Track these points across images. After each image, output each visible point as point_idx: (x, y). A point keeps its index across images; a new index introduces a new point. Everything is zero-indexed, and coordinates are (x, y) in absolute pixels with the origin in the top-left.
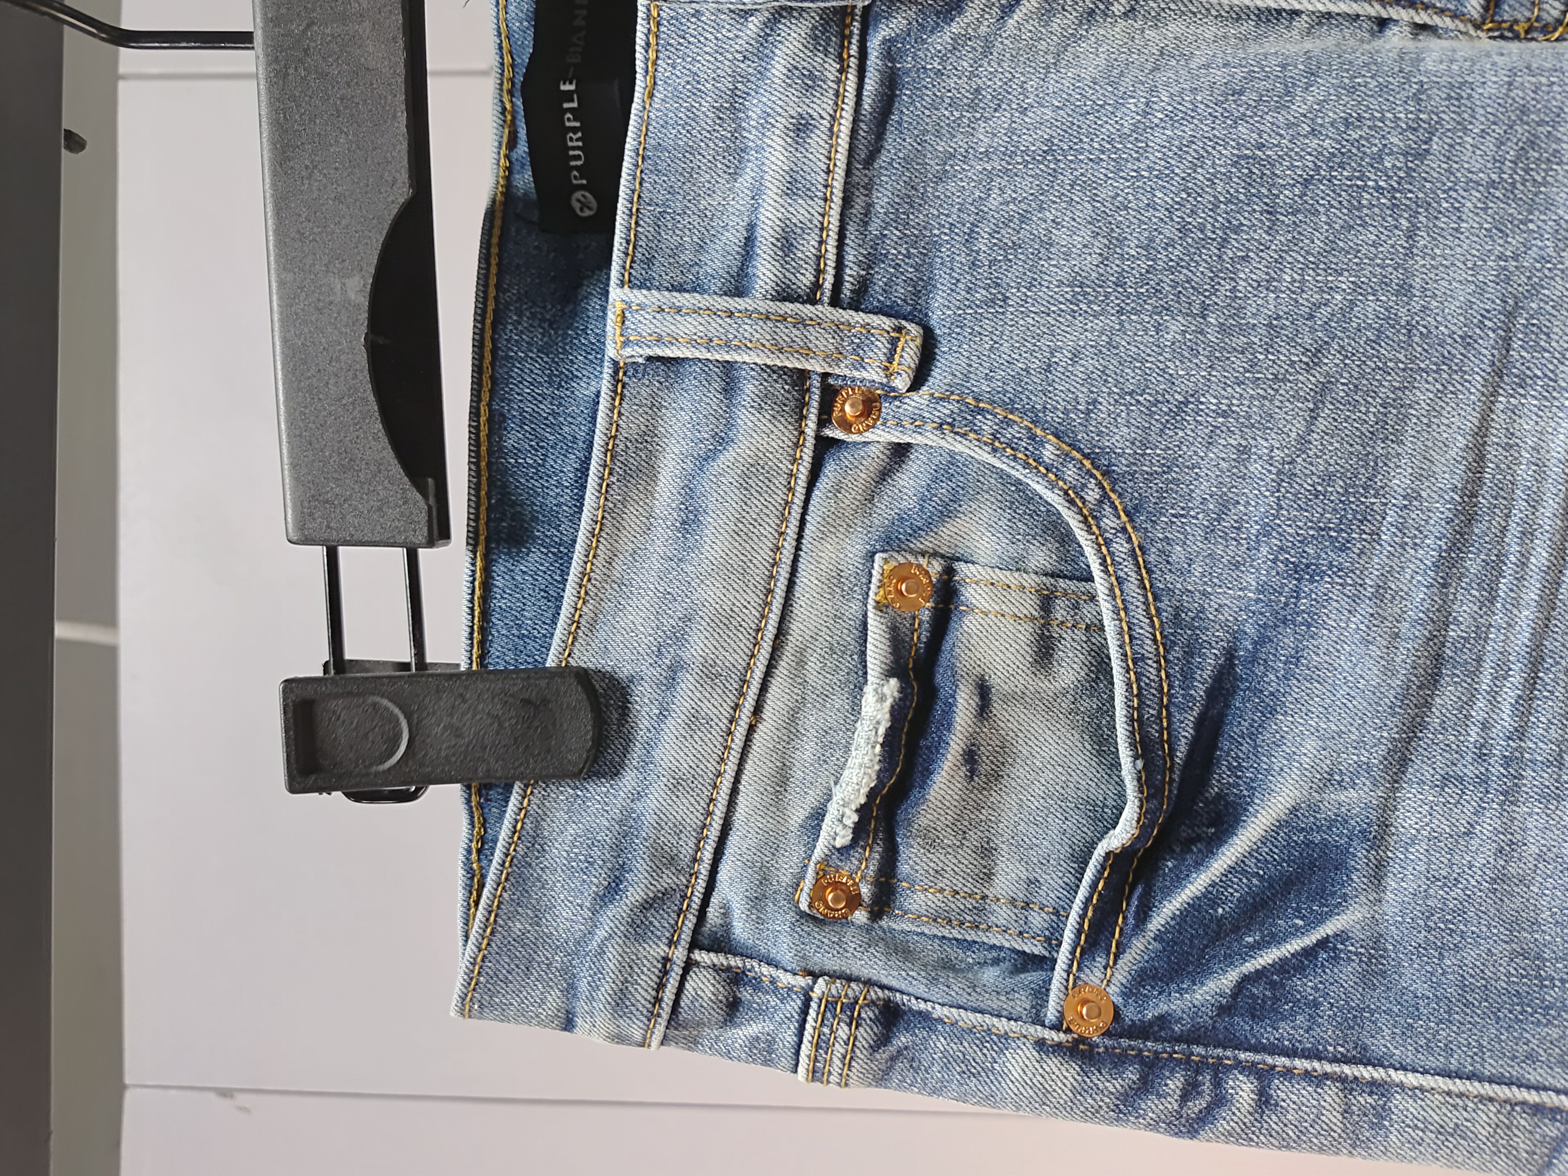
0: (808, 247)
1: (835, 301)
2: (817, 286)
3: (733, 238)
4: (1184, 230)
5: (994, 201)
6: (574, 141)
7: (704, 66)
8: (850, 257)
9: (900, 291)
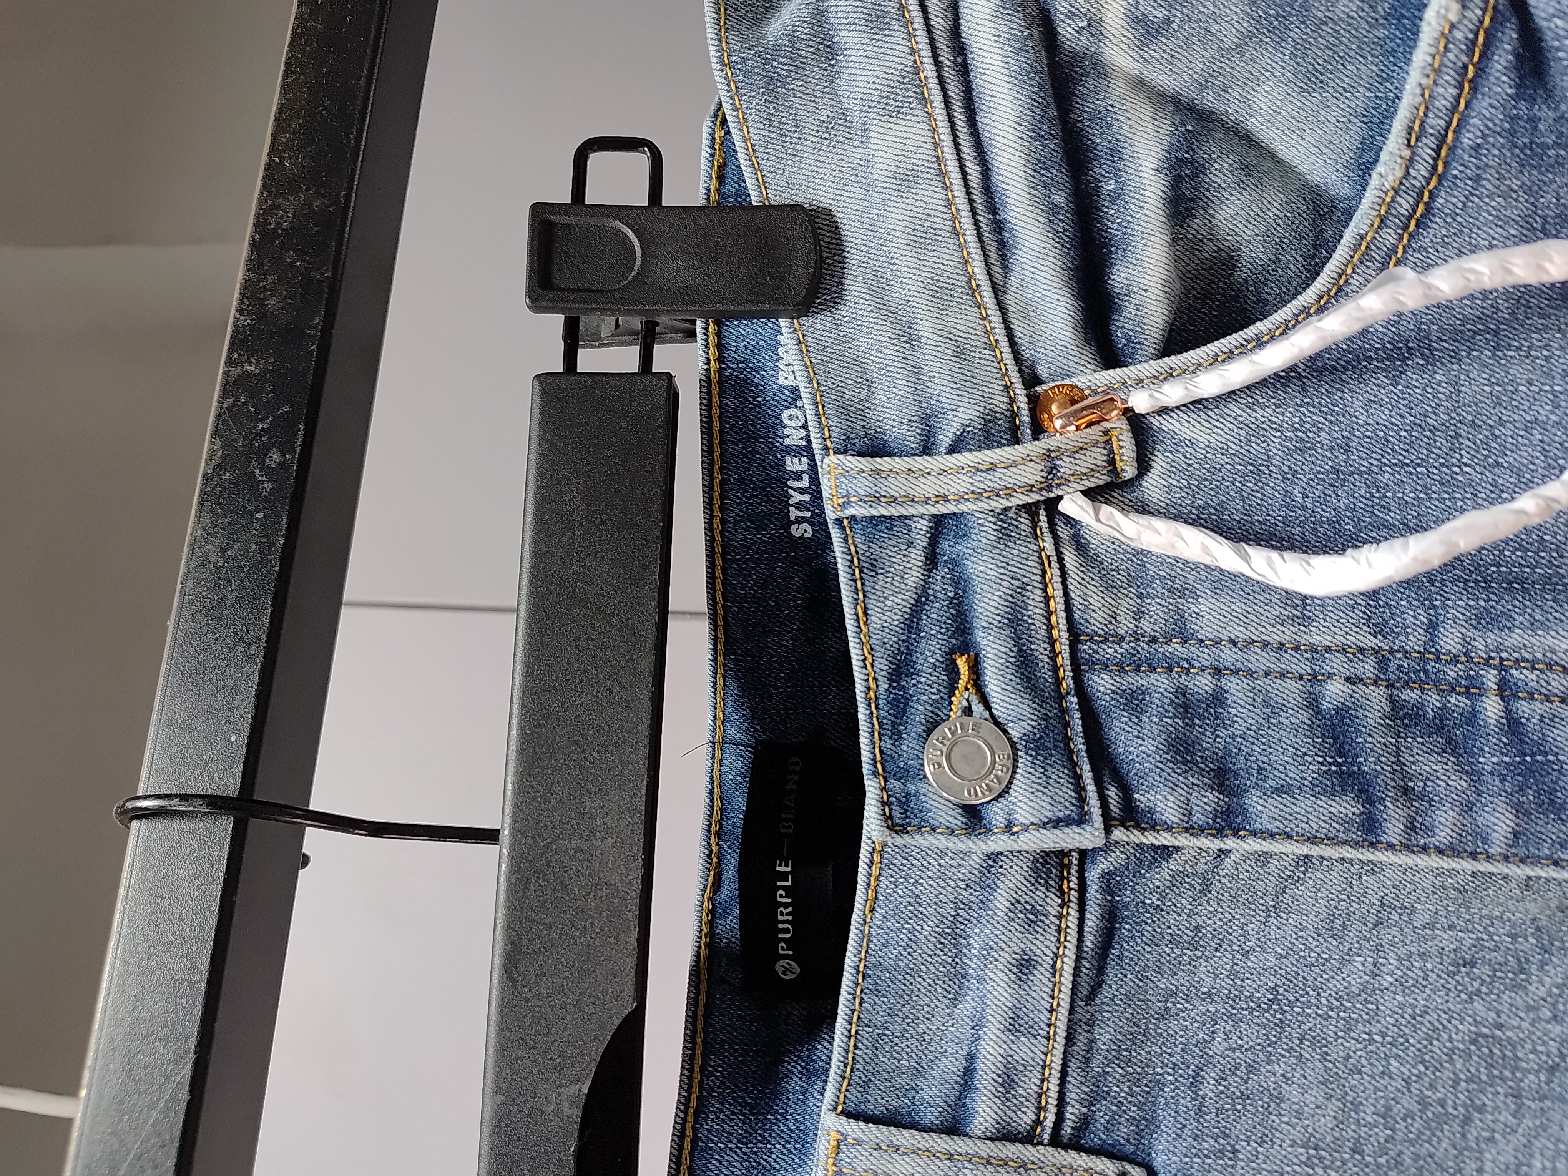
0: (1029, 1085)
1: (1056, 1141)
2: (1038, 1122)
3: (953, 1066)
4: (1424, 1104)
5: (1219, 1045)
6: (784, 915)
7: (927, 889)
8: (1072, 1095)
9: (1123, 1131)
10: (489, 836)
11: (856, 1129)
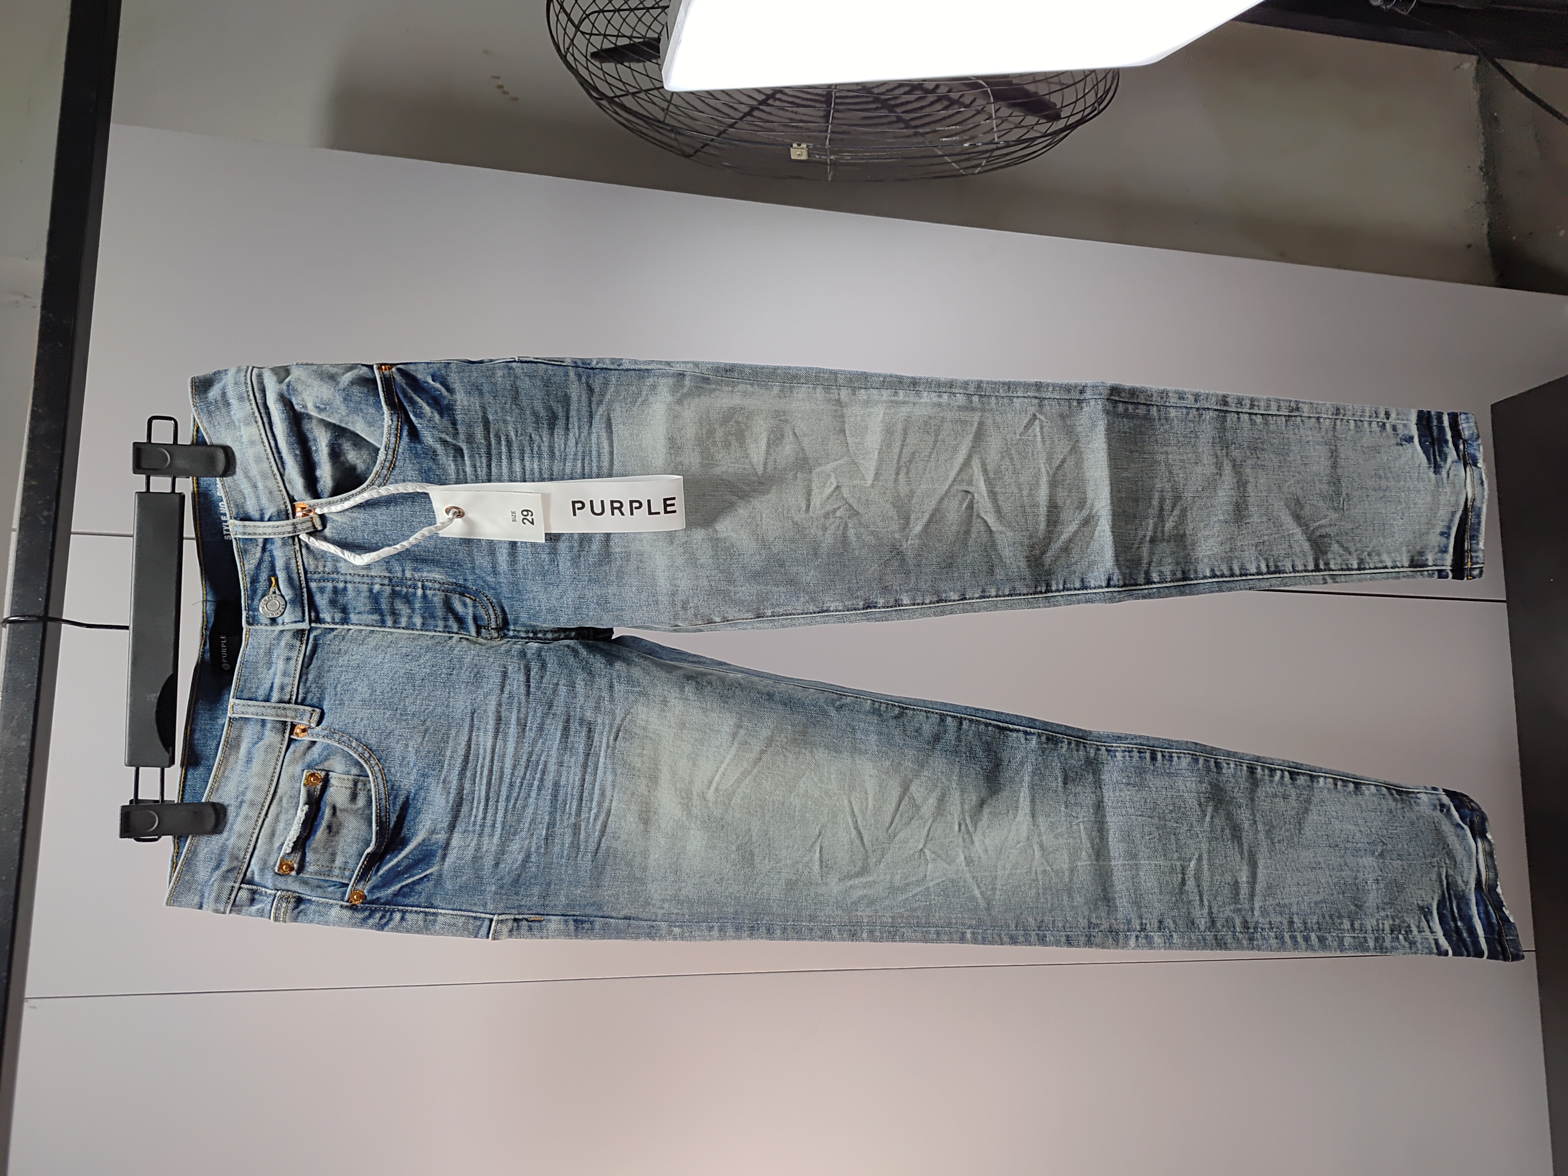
0: (289, 689)
1: (296, 703)
2: (291, 699)
3: (267, 686)
4: (391, 689)
5: (343, 678)
6: (224, 651)
7: (262, 641)
8: (301, 691)
9: (315, 700)
10: (127, 628)
11: (238, 701)
